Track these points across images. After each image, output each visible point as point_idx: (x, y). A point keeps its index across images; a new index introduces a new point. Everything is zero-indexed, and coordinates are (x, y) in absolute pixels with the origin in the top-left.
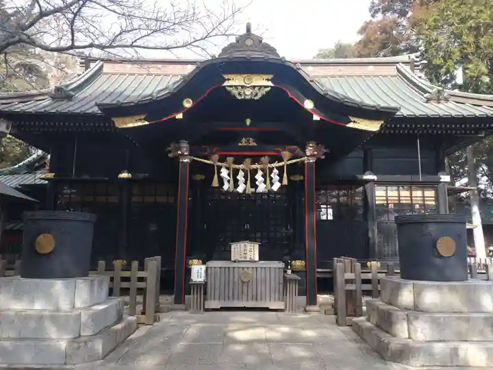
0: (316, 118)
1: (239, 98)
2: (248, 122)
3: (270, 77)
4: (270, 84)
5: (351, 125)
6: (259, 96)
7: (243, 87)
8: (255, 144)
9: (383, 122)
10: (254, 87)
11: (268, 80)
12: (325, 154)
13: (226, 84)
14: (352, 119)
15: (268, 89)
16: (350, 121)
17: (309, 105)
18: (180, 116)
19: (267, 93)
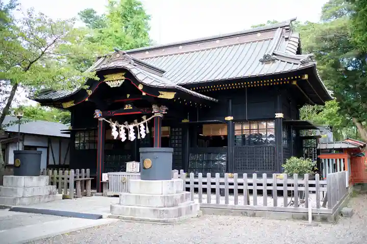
0: (144, 94)
1: (111, 87)
2: (128, 96)
3: (124, 74)
4: (124, 78)
5: (160, 96)
6: (120, 84)
7: (112, 81)
8: (131, 108)
9: (175, 93)
10: (117, 80)
11: (123, 76)
12: (166, 111)
13: (106, 80)
14: (160, 92)
15: (123, 81)
16: (160, 94)
17: (140, 87)
18: (87, 100)
19: (123, 82)
